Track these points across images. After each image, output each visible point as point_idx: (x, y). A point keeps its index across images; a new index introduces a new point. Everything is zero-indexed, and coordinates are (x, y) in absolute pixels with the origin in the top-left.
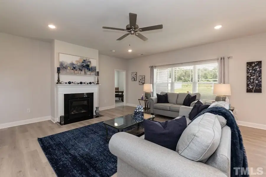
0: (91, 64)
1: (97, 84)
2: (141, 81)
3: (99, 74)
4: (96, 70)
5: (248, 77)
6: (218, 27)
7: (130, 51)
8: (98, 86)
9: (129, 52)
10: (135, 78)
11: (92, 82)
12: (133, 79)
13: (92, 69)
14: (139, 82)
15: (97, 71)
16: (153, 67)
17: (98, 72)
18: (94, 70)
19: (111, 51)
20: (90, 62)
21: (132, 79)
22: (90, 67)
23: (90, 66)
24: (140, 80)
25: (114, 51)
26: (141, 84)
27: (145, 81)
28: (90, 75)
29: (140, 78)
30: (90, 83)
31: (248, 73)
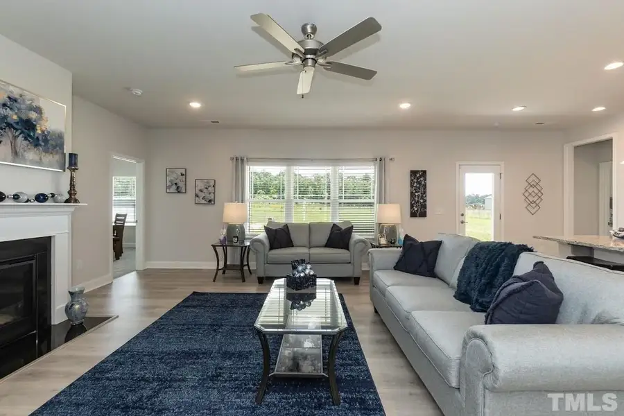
0: (41, 118)
1: (67, 201)
2: (202, 195)
3: (75, 164)
4: (61, 146)
5: (412, 193)
6: (405, 106)
7: (195, 105)
8: (72, 209)
9: (192, 109)
10: (181, 184)
11: (47, 192)
12: (174, 187)
13: (46, 141)
14: (197, 196)
15: (67, 150)
16: (242, 160)
17: (73, 157)
18: (54, 147)
19: (128, 89)
20: (38, 110)
21: (168, 187)
22: (39, 132)
23: (38, 127)
24: (197, 191)
25: (139, 92)
26: (203, 202)
27: (214, 193)
28: (40, 163)
29: (200, 185)
30: (41, 198)
31: (412, 186)
